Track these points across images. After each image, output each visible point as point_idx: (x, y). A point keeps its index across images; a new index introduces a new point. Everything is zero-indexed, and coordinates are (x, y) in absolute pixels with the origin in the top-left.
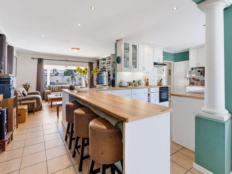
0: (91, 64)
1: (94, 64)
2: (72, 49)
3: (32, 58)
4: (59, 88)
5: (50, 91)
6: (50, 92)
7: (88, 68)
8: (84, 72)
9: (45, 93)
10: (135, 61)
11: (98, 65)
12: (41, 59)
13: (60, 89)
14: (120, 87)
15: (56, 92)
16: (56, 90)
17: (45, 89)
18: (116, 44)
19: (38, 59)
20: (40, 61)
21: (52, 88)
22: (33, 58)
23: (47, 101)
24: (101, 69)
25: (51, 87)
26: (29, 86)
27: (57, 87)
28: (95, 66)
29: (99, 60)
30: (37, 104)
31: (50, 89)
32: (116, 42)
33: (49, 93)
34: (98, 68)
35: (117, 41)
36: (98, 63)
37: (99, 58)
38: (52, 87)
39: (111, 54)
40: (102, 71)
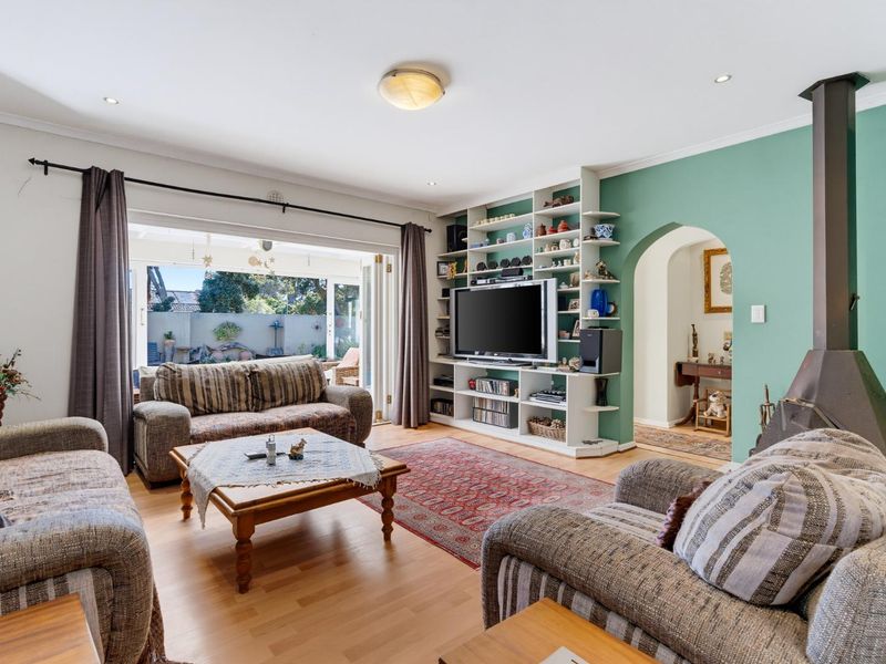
0: (412, 236)
1: (428, 238)
3: (32, 161)
4: (233, 383)
5: (183, 409)
6: (181, 416)
7: (392, 258)
11: (457, 245)
12: (109, 175)
13: (242, 389)
15: (220, 412)
16: (219, 399)
17: (136, 391)
19: (87, 172)
20: (102, 190)
21: (193, 385)
22: (46, 164)
25: (186, 376)
27: (222, 378)
31: (174, 390)
38: (192, 375)
39: (585, 169)
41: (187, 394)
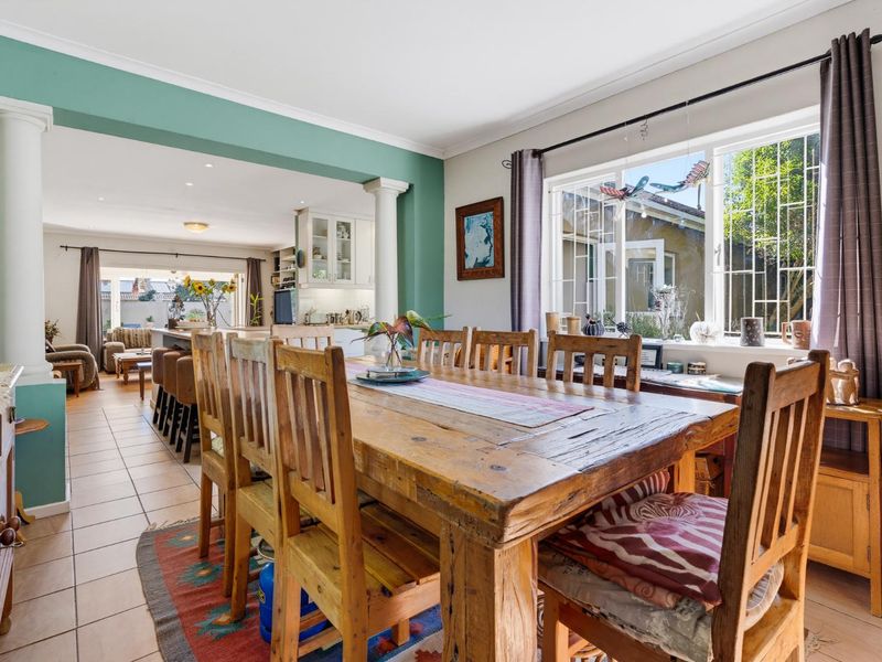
0: (254, 266)
1: (263, 264)
2: (186, 224)
3: (61, 246)
5: (121, 344)
6: (121, 347)
7: (243, 275)
8: (231, 288)
9: (105, 351)
10: (346, 261)
11: (277, 268)
12: (92, 249)
14: (305, 324)
17: (105, 339)
18: (297, 218)
19: (83, 249)
20: (89, 256)
21: (129, 336)
22: (67, 247)
23: (111, 372)
24: (285, 280)
25: (126, 332)
26: (54, 330)
28: (266, 270)
29: (278, 252)
30: (85, 372)
31: (120, 338)
32: (296, 214)
33: (120, 350)
34: (278, 275)
35: (300, 211)
36: (277, 261)
37: (281, 245)
38: (129, 332)
40: (288, 286)
41: (126, 340)
